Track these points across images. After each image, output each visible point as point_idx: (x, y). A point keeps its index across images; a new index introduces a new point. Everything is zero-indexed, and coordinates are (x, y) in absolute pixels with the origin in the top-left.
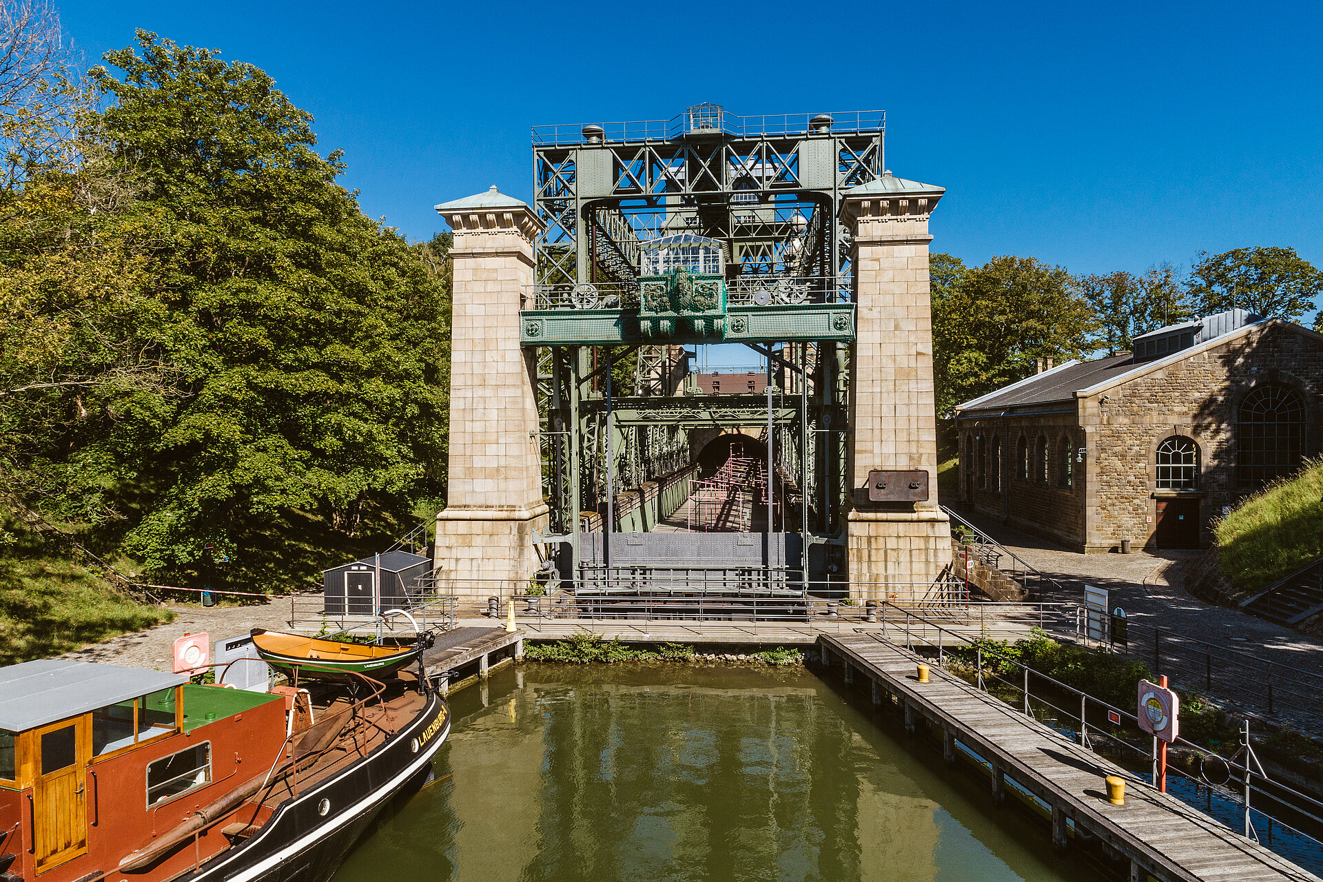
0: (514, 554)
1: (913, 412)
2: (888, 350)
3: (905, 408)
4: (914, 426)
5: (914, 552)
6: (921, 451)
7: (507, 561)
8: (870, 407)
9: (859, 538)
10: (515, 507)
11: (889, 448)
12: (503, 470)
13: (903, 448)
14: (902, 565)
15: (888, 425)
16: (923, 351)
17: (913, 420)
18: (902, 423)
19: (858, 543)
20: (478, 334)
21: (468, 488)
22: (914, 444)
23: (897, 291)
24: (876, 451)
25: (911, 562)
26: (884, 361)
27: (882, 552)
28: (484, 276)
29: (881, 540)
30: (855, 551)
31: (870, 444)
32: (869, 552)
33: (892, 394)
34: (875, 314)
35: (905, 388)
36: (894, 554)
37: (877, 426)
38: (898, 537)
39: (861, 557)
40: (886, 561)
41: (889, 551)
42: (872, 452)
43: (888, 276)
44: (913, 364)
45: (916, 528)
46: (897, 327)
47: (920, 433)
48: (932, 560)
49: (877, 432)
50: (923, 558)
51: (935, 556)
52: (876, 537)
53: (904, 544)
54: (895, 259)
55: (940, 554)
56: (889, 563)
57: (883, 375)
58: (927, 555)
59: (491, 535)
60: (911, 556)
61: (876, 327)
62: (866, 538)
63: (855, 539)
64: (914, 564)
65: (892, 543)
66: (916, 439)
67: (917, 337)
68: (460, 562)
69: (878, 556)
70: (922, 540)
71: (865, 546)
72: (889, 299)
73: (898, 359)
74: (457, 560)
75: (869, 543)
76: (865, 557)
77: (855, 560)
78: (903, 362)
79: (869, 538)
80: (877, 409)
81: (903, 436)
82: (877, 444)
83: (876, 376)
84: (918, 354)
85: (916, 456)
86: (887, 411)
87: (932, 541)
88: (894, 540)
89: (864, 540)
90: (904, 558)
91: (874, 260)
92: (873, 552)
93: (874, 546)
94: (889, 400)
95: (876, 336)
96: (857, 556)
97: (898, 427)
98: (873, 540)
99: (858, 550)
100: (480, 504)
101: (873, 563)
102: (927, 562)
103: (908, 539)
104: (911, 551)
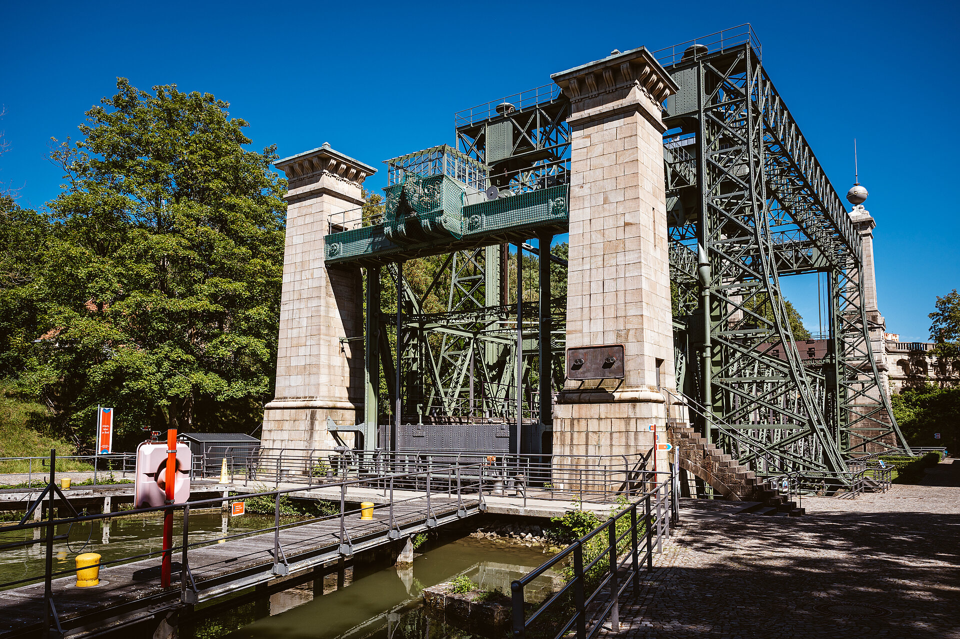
0: (307, 436)
1: (621, 287)
2: (597, 225)
3: (613, 283)
4: (621, 300)
5: (615, 435)
6: (629, 326)
7: (302, 442)
8: (580, 285)
9: (563, 420)
10: (313, 397)
11: (597, 326)
12: (308, 366)
13: (611, 325)
14: (602, 448)
15: (597, 301)
16: (631, 221)
17: (621, 295)
18: (610, 299)
19: (561, 425)
20: (299, 260)
21: (287, 383)
22: (621, 320)
23: (606, 164)
24: (586, 330)
25: (611, 445)
26: (593, 237)
27: (584, 435)
28: (304, 212)
29: (583, 422)
30: (559, 434)
31: (579, 323)
32: (572, 435)
33: (601, 270)
34: (586, 190)
35: (613, 262)
36: (595, 437)
37: (586, 304)
38: (600, 419)
39: (564, 441)
40: (587, 444)
41: (590, 434)
42: (581, 331)
43: (598, 150)
44: (621, 236)
45: (617, 409)
46: (606, 201)
47: (627, 308)
48: (632, 443)
49: (586, 310)
50: (623, 442)
51: (636, 439)
52: (578, 419)
53: (605, 426)
54: (605, 132)
55: (641, 437)
56: (590, 447)
57: (593, 251)
58: (627, 438)
59: (294, 421)
60: (611, 439)
61: (587, 204)
62: (569, 421)
63: (559, 421)
64: (614, 448)
65: (593, 426)
66: (623, 314)
67: (625, 208)
68: (275, 443)
69: (579, 439)
70: (623, 422)
71: (568, 429)
72: (598, 174)
73: (607, 232)
74: (274, 441)
75: (572, 425)
76: (568, 441)
77: (559, 443)
78: (611, 235)
79: (572, 420)
80: (586, 287)
81: (610, 312)
82: (586, 323)
83: (586, 253)
84: (626, 224)
85: (623, 333)
86: (596, 288)
87: (633, 422)
88: (596, 422)
89: (568, 422)
90: (605, 441)
91: (586, 137)
92: (575, 435)
93: (576, 429)
94: (598, 276)
95: (587, 214)
96: (561, 439)
97: (606, 303)
98: (575, 422)
99: (562, 433)
100: (293, 396)
101: (575, 447)
102: (627, 446)
103: (609, 421)
104: (611, 434)
